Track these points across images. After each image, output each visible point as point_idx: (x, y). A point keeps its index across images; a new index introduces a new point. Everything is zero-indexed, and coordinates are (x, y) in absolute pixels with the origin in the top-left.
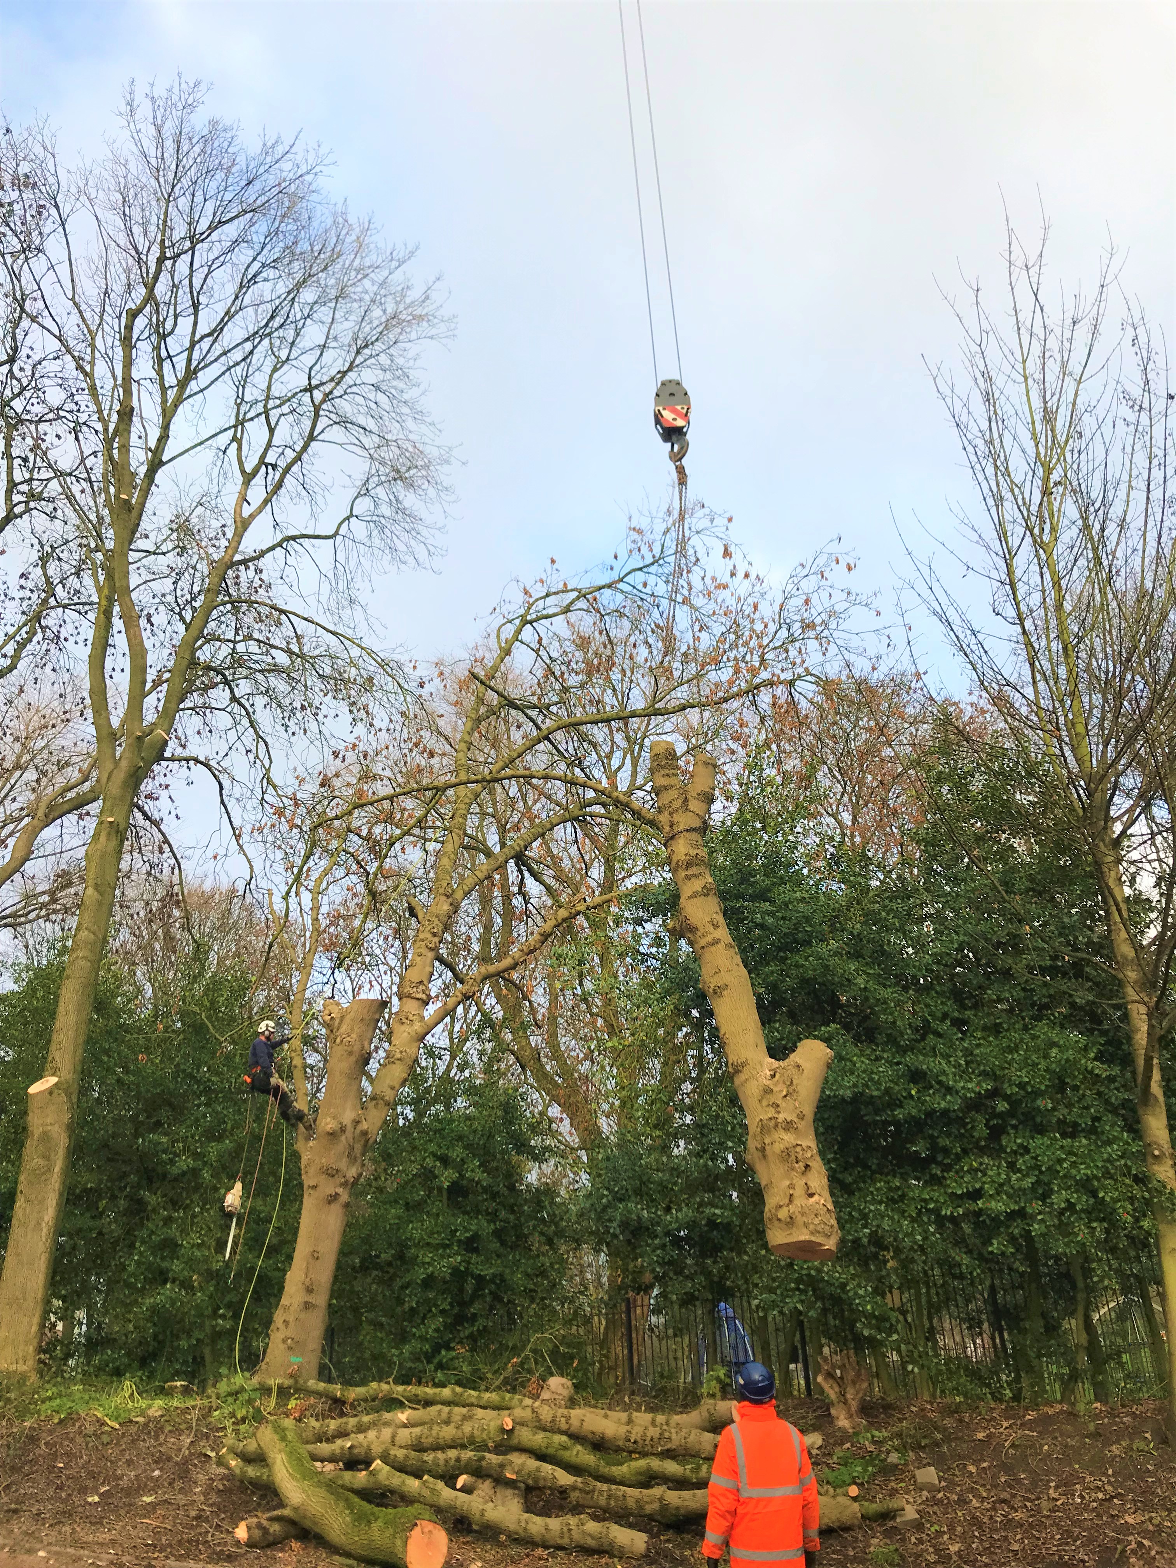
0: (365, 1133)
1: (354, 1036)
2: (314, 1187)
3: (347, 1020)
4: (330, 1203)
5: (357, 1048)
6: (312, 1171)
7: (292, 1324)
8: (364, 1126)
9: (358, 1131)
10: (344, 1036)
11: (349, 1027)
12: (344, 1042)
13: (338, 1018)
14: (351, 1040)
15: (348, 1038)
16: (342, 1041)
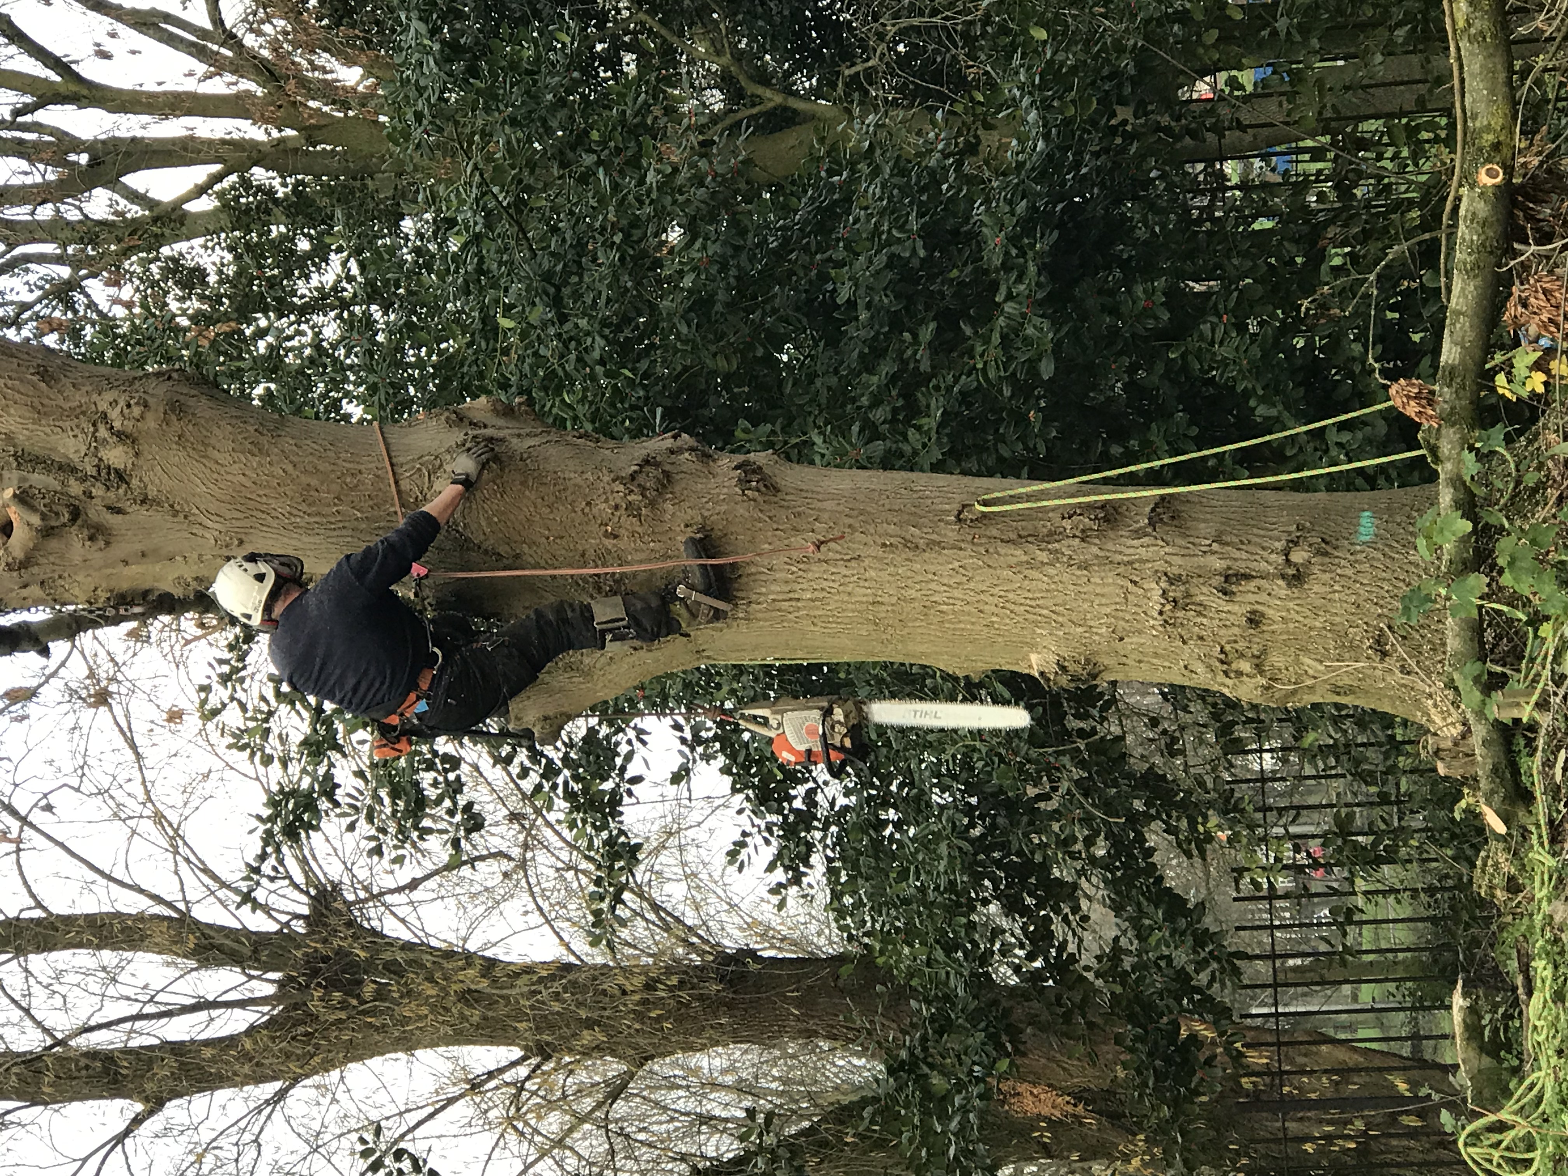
10: (103, 432)
11: (67, 424)
12: (129, 425)
13: (23, 479)
14: (122, 403)
15: (114, 414)
16: (122, 436)
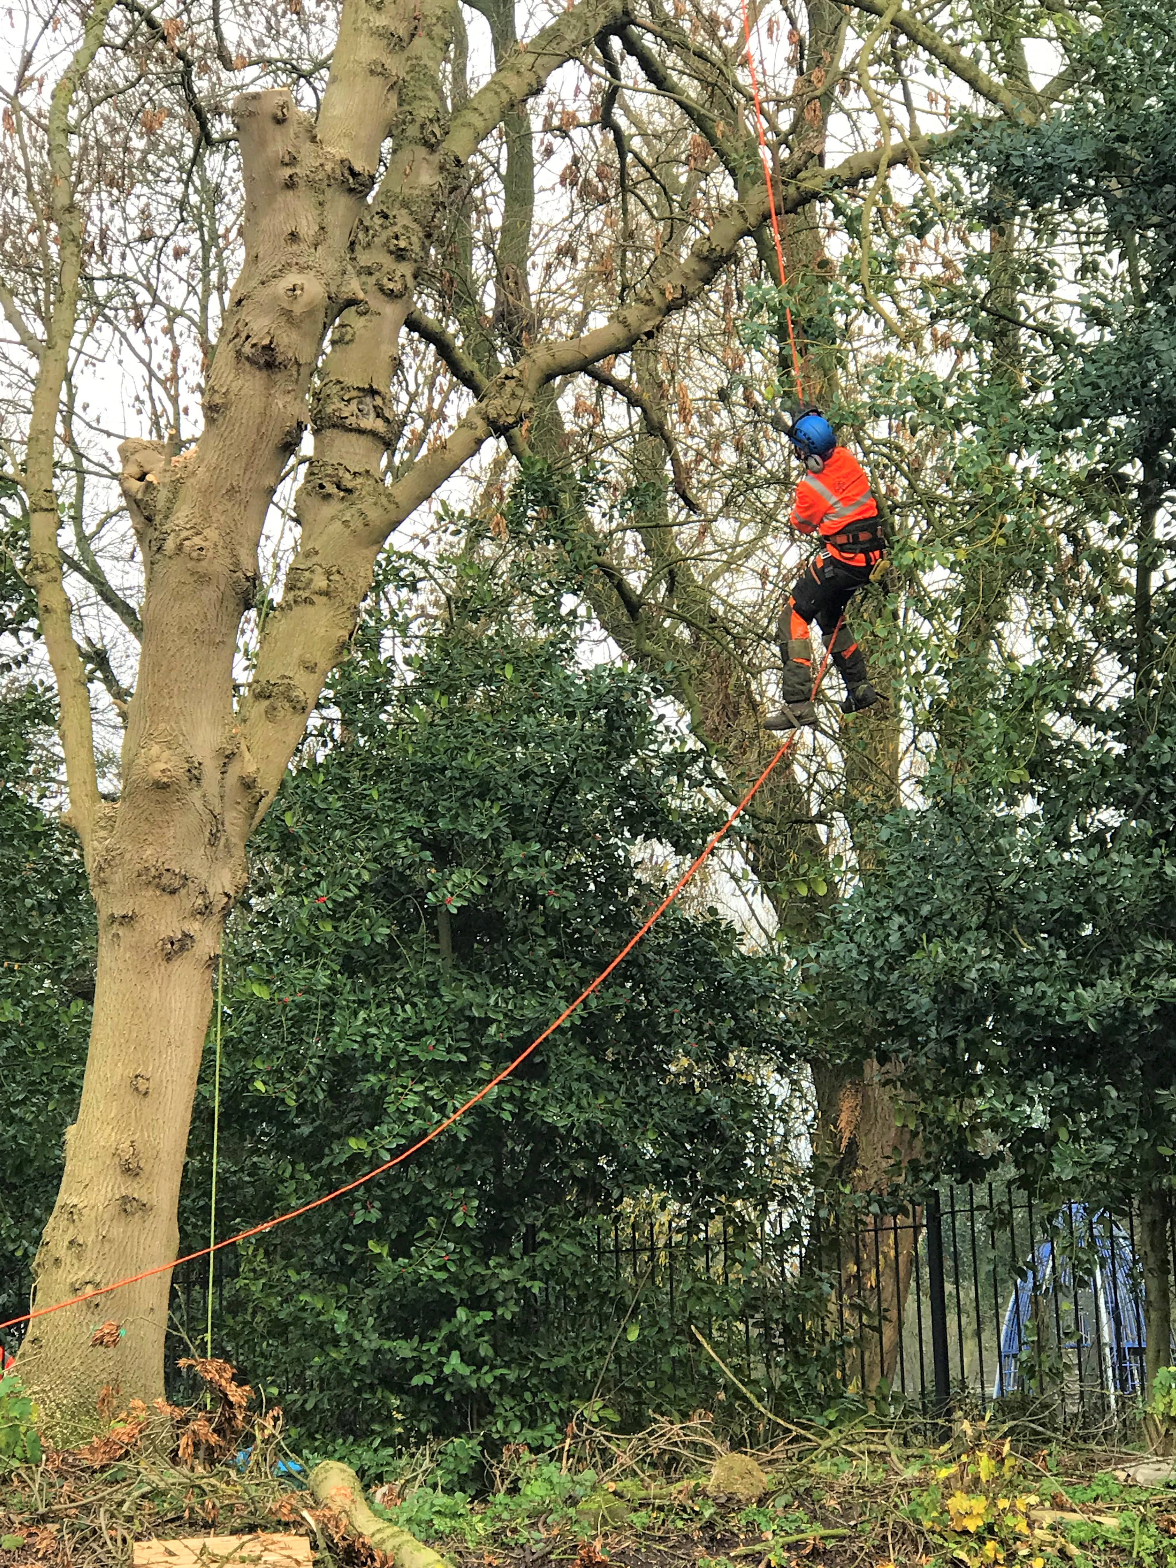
0: (248, 785)
1: (212, 534)
2: (127, 920)
3: (190, 491)
4: (168, 958)
5: (219, 565)
6: (118, 877)
7: (90, 1254)
8: (249, 765)
9: (232, 778)
10: (184, 534)
11: (196, 510)
12: (187, 550)
13: (164, 485)
14: (204, 544)
15: (197, 540)
16: (180, 547)
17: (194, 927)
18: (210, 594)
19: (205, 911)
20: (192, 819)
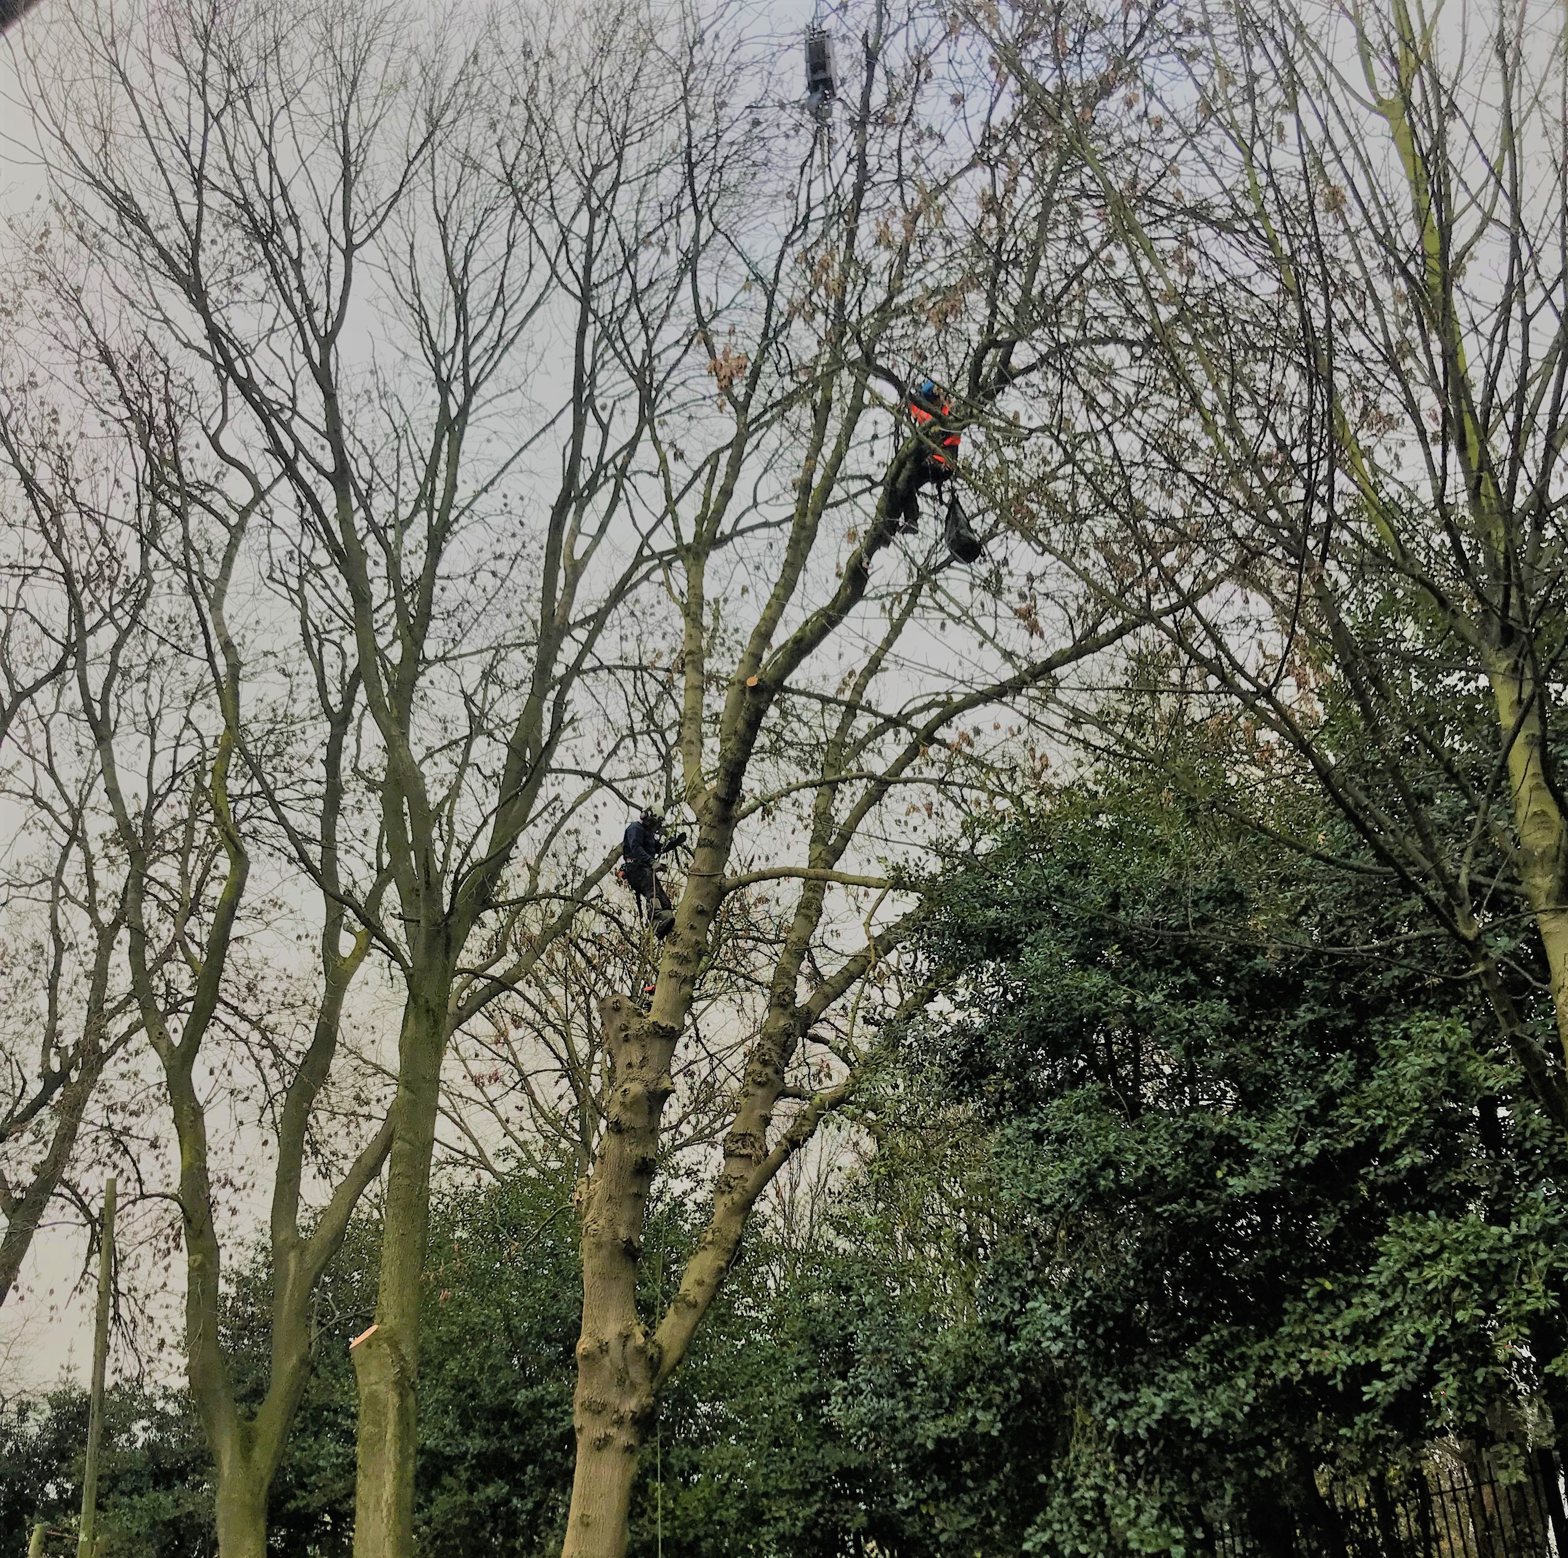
0: (640, 1350)
1: (601, 1222)
2: (583, 1430)
4: (599, 1449)
5: (607, 1237)
8: (639, 1341)
9: (630, 1349)
10: (590, 1224)
11: (596, 1210)
12: (589, 1232)
13: (585, 1200)
14: (597, 1228)
15: (595, 1226)
17: (612, 1431)
18: (604, 1252)
19: (620, 1422)
20: (606, 1373)
